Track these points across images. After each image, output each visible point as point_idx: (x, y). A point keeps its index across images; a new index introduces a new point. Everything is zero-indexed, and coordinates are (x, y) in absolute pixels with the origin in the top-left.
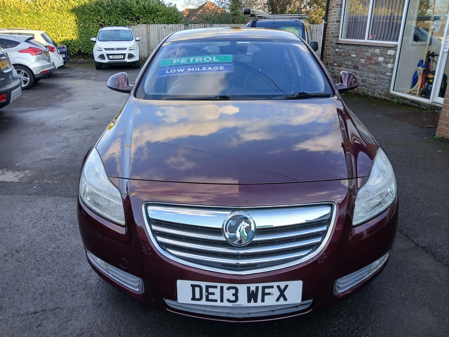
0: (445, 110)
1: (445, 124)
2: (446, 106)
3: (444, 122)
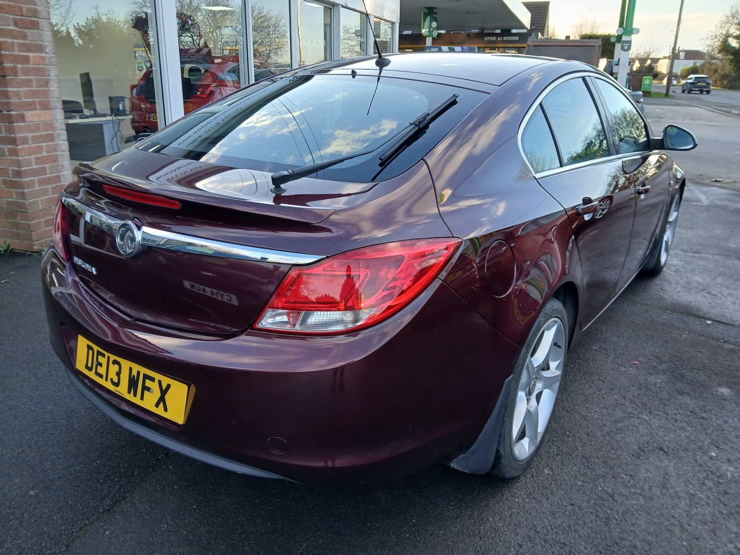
0: (34, 200)
1: (43, 223)
2: (32, 191)
3: (41, 220)
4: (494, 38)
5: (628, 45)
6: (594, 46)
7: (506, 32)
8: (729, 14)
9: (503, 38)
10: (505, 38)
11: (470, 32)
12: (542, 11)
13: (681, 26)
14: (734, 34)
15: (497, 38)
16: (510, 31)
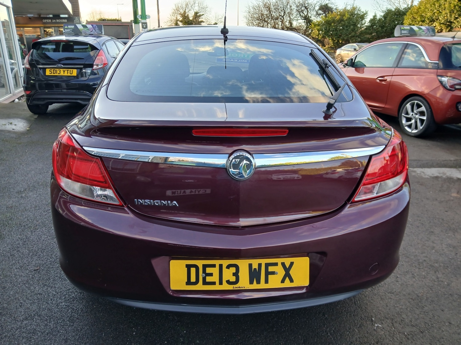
4: (50, 21)
5: (146, 25)
6: (129, 26)
7: (57, 17)
8: (175, 8)
9: (56, 21)
10: (58, 21)
11: (26, 16)
12: (74, 3)
13: (160, 14)
14: (180, 20)
15: (52, 21)
16: (59, 16)
